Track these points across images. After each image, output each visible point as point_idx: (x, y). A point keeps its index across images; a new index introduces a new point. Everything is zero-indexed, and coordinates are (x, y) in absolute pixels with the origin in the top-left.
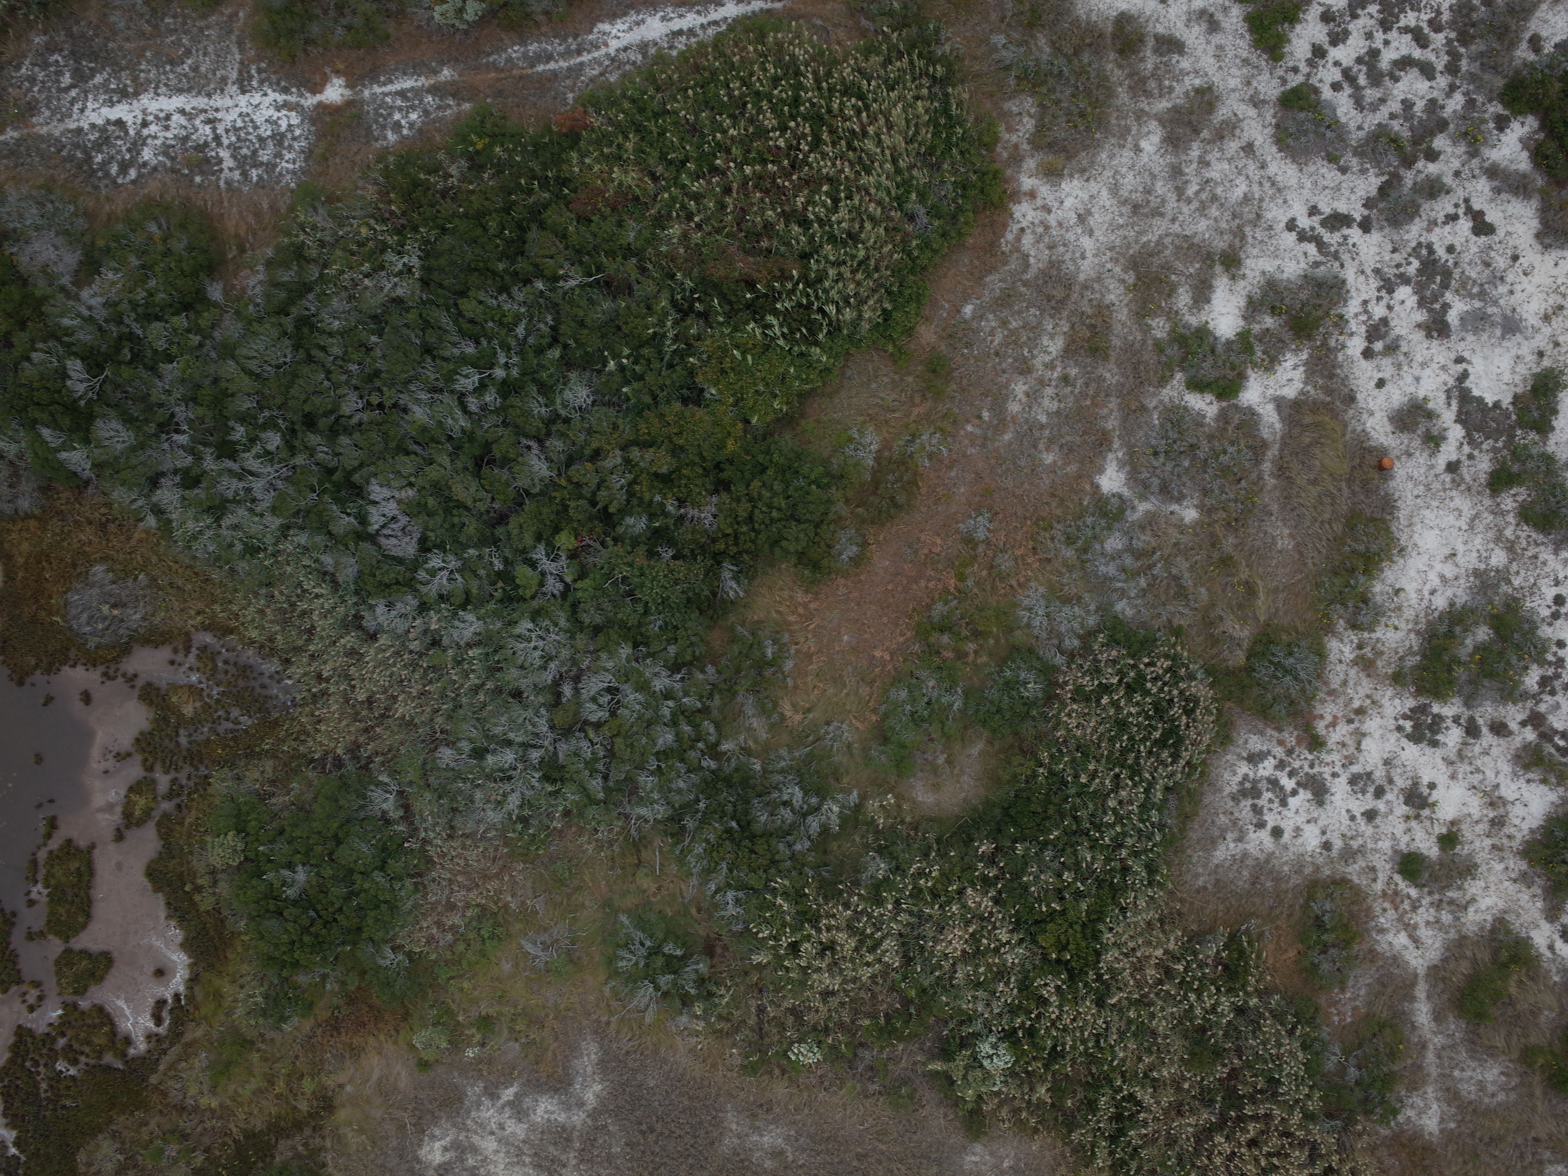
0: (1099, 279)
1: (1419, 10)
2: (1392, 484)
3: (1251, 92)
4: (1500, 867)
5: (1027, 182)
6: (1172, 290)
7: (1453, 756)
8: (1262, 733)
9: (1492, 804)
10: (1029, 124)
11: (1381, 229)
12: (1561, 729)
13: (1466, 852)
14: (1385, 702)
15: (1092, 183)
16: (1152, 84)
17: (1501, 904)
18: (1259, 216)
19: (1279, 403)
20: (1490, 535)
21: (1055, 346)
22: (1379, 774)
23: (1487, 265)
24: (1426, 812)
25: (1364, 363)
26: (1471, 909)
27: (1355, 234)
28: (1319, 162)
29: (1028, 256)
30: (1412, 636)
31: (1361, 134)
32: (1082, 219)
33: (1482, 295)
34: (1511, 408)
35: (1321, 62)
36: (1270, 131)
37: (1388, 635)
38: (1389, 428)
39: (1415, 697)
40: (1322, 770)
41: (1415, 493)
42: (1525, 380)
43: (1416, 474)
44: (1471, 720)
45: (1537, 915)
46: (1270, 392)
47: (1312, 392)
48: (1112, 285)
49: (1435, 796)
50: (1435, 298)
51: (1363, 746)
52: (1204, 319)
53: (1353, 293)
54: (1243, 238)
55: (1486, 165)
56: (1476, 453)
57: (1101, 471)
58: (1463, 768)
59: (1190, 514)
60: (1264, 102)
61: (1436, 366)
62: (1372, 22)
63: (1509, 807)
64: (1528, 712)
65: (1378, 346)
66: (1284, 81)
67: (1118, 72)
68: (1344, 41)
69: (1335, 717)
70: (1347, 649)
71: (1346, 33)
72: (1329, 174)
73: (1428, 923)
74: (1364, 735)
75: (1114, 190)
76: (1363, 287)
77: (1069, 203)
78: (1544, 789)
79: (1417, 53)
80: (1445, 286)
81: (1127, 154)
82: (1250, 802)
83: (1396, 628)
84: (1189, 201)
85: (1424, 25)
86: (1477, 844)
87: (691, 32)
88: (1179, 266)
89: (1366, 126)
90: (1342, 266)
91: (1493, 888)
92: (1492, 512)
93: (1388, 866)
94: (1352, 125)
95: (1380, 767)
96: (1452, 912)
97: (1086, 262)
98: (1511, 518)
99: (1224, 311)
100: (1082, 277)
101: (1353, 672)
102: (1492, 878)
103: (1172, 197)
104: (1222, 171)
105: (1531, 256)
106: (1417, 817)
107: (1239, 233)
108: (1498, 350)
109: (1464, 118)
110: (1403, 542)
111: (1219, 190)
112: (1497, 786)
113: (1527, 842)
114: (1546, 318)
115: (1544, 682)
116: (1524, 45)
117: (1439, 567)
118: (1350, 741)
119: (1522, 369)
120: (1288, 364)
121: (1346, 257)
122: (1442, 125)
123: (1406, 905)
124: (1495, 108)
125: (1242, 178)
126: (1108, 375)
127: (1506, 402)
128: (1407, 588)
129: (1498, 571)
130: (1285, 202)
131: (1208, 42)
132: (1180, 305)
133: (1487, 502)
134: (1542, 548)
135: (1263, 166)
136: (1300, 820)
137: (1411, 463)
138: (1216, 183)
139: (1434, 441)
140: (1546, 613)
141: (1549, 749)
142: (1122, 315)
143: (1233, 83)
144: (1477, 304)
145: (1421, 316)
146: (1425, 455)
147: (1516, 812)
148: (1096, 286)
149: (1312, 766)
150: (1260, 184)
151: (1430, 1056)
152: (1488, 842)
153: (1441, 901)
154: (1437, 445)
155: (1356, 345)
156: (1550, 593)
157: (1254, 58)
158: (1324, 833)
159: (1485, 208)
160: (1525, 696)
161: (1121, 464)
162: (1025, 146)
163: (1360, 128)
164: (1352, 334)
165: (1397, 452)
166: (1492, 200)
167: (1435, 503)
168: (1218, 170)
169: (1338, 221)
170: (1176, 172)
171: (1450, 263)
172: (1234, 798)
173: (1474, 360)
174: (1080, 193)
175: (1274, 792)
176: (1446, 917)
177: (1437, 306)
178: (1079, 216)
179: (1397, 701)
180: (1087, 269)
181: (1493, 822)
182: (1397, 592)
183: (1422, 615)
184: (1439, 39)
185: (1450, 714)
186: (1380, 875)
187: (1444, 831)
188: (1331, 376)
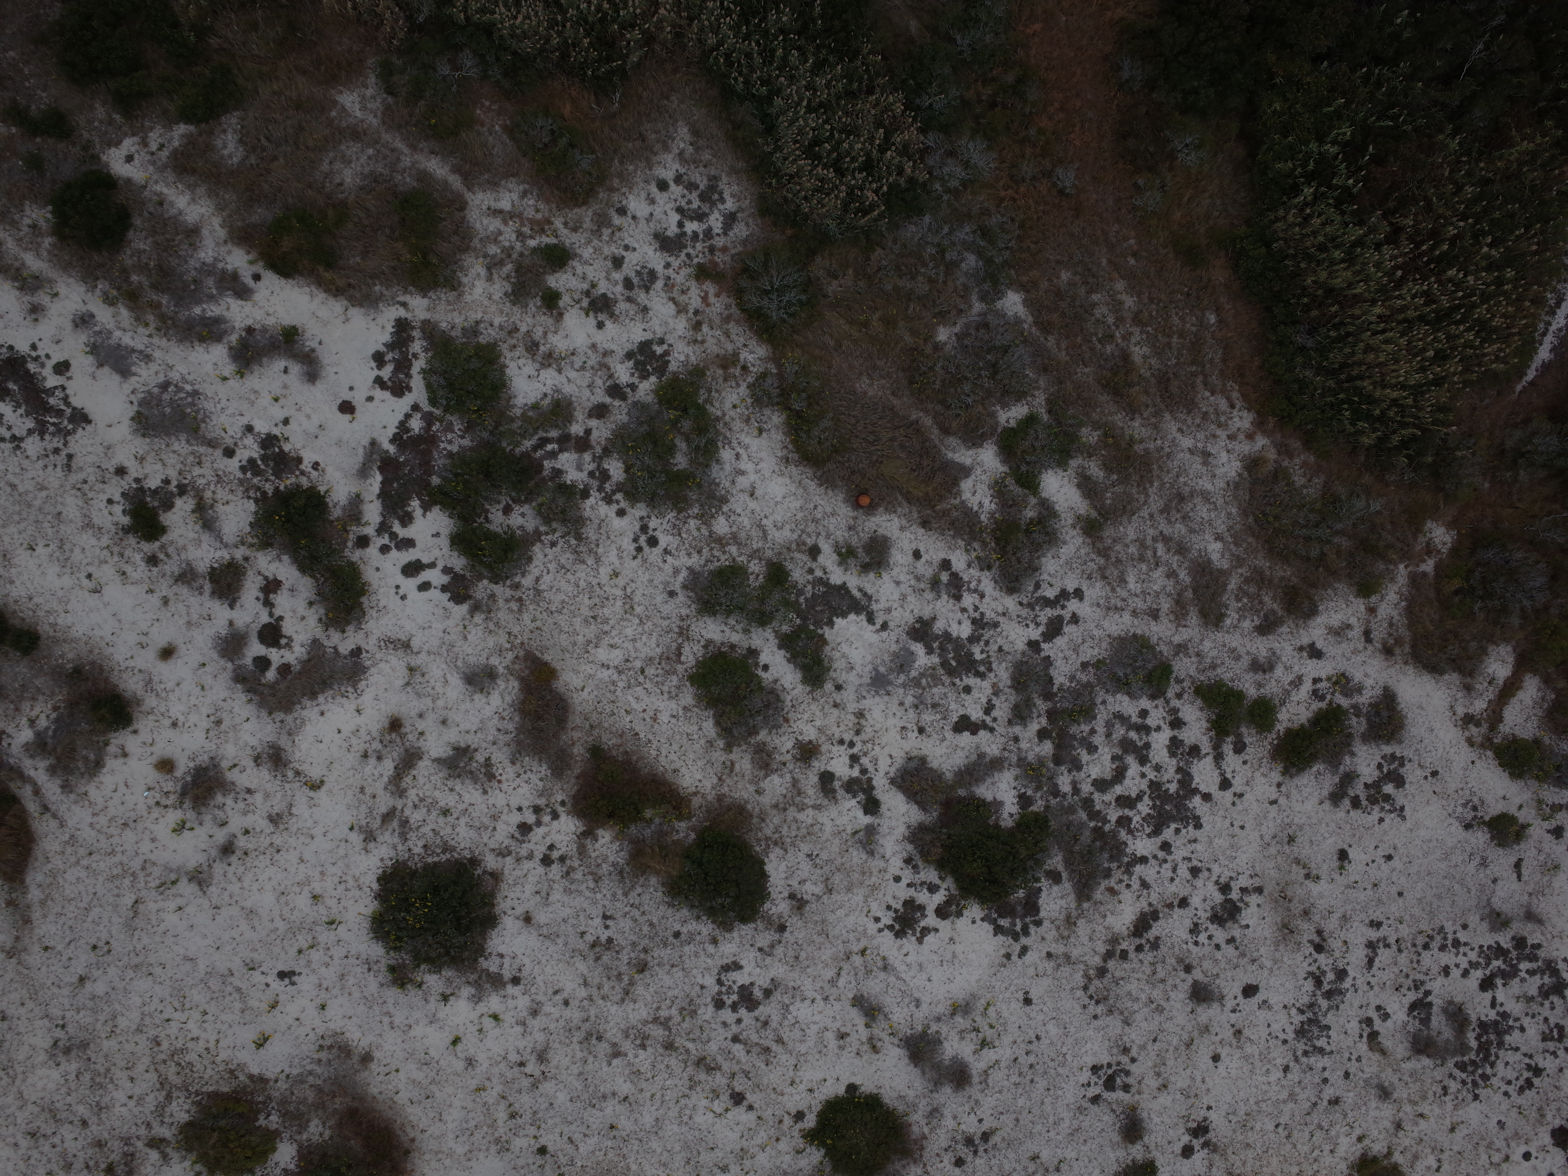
0: (1155, 427)
1: (1144, 819)
2: (841, 497)
3: (1191, 651)
4: (497, 321)
5: (1261, 441)
6: (1107, 467)
7: (609, 360)
8: (744, 242)
9: (550, 355)
10: (1299, 480)
11: (1023, 653)
12: (560, 456)
13: (531, 305)
14: (689, 350)
15: (1223, 485)
16: (1252, 589)
17: (468, 298)
18: (1104, 577)
19: (965, 471)
20: (743, 535)
21: (1138, 352)
22: (642, 297)
23: (934, 706)
24: (585, 303)
25: (942, 555)
26: (483, 272)
27: (1035, 633)
28: (1104, 654)
29: (1213, 394)
30: (719, 413)
31: (1099, 700)
32: (1206, 455)
33: (916, 683)
34: (820, 631)
35: (1168, 718)
36: (1154, 640)
37: (735, 396)
38: (881, 531)
39: (674, 373)
40: (679, 261)
41: (820, 508)
42: (831, 659)
43: (833, 520)
44: (624, 398)
45: (436, 317)
46: (979, 472)
47: (953, 501)
48: (1145, 432)
49: (591, 321)
50: (942, 648)
51: (671, 304)
52: (1070, 471)
53: (997, 594)
54: (1099, 553)
55: (1006, 765)
56: (810, 577)
57: (1026, 303)
58: (593, 360)
59: (943, 335)
60: (1176, 654)
61: (895, 605)
62: (1165, 779)
63: (537, 366)
64: (594, 443)
65: (945, 577)
66: (1179, 681)
67: (1281, 573)
68: (1169, 748)
69: (708, 305)
70: (750, 358)
71: (1172, 754)
72: (1090, 653)
73: (500, 233)
74: (679, 312)
75: (1206, 496)
76: (994, 604)
77: (1224, 455)
78: (531, 399)
79: (1118, 790)
80: (944, 664)
81: (1222, 528)
82: (702, 187)
83: (735, 407)
84: (1154, 539)
85: (1131, 813)
86: (529, 320)
87: (1552, 313)
88: (1118, 489)
89: (1102, 707)
90: (1021, 604)
91: (486, 302)
92: (758, 550)
93: (568, 242)
94: (1110, 699)
95: (646, 302)
96: (494, 256)
97: (1175, 429)
98: (743, 559)
99: (1063, 490)
100: (1167, 416)
101: (730, 347)
102: (493, 308)
103: (1167, 530)
104: (1155, 583)
105: (914, 744)
106: (587, 293)
107: (1104, 553)
108: (869, 658)
109: (1051, 778)
110: (792, 468)
111: (1144, 567)
112: (560, 371)
113: (499, 356)
114: (860, 715)
115: (605, 476)
116: (1060, 867)
117: (752, 477)
118: (682, 299)
119: (839, 664)
120: (986, 501)
121: (1024, 612)
122: (1058, 760)
123: (526, 230)
124: (1038, 806)
125: (1138, 591)
126: (1086, 370)
127: (827, 632)
128: (757, 441)
129: (713, 517)
130: (1098, 605)
131: (1248, 653)
132: (1092, 464)
133: (769, 553)
134: (702, 562)
135: (1134, 613)
136: (658, 211)
137: (843, 525)
138: (1151, 570)
139: (845, 554)
140: (653, 523)
141: (554, 434)
142: (1119, 419)
143: (1207, 644)
144: (913, 674)
145: (939, 627)
146: (841, 539)
147: (529, 368)
148: (1153, 420)
149: (688, 255)
150: (1124, 600)
151: (399, 144)
152: (523, 329)
153: (510, 256)
154: (839, 554)
155: (959, 561)
156: (664, 540)
157: (1211, 674)
158: (634, 217)
159: (975, 739)
160: (607, 452)
161: (1018, 321)
162: (1285, 463)
163: (1104, 702)
164: (969, 566)
165: (860, 521)
166: (978, 747)
167: (800, 516)
168: (1159, 580)
169: (1054, 629)
170: (1181, 549)
171: (957, 681)
172: (714, 179)
173: (876, 636)
174: (1223, 470)
175: (694, 211)
176: (493, 250)
177: (935, 645)
178: (1210, 454)
179: (682, 358)
180: (1171, 426)
181: (536, 345)
182: (761, 431)
183: (728, 434)
184: (1113, 815)
185: (641, 386)
186: (566, 231)
187: (561, 304)
188: (952, 524)
